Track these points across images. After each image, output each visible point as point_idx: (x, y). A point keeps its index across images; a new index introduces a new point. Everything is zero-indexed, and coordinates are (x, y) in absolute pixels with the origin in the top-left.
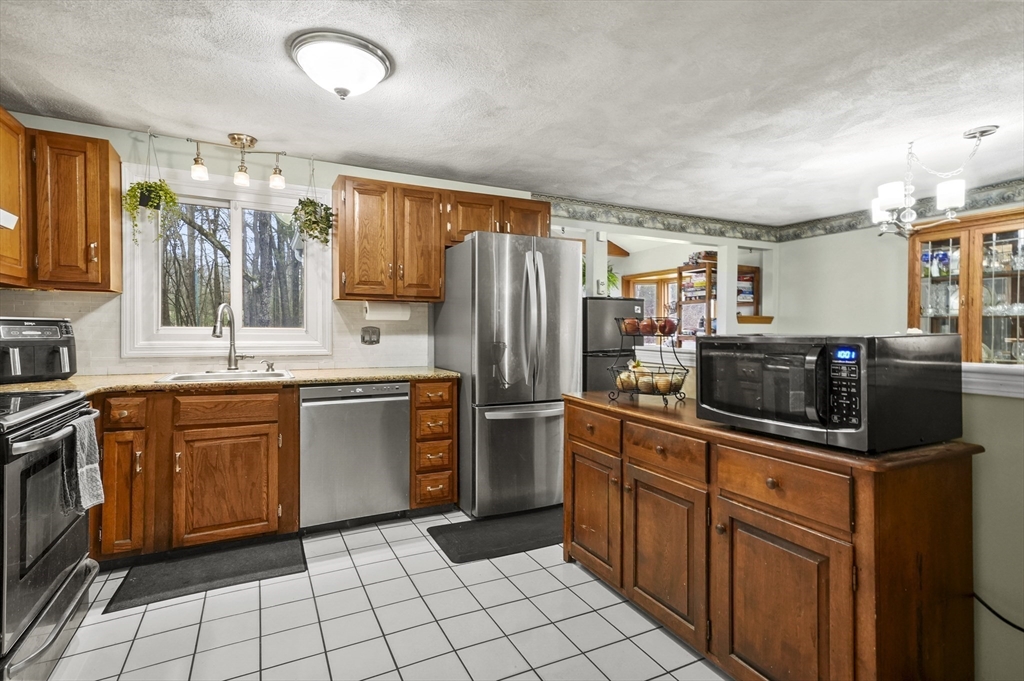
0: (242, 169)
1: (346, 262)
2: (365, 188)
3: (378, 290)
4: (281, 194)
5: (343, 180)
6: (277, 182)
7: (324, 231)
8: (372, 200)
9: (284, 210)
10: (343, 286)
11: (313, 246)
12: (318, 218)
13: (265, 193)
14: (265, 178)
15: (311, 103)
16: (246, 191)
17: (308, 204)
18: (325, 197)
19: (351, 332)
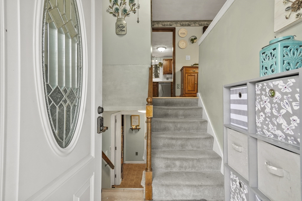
0: (157, 59)
1: (164, 69)
2: (166, 60)
3: (168, 72)
4: (157, 62)
5: (164, 59)
6: (157, 61)
7: (162, 66)
8: (167, 61)
9: (157, 63)
10: (164, 72)
11: (161, 68)
12: (161, 64)
13: (155, 62)
14: (155, 60)
15: (160, 53)
16: (153, 62)
17: (160, 63)
18: (162, 62)
19: (165, 78)
